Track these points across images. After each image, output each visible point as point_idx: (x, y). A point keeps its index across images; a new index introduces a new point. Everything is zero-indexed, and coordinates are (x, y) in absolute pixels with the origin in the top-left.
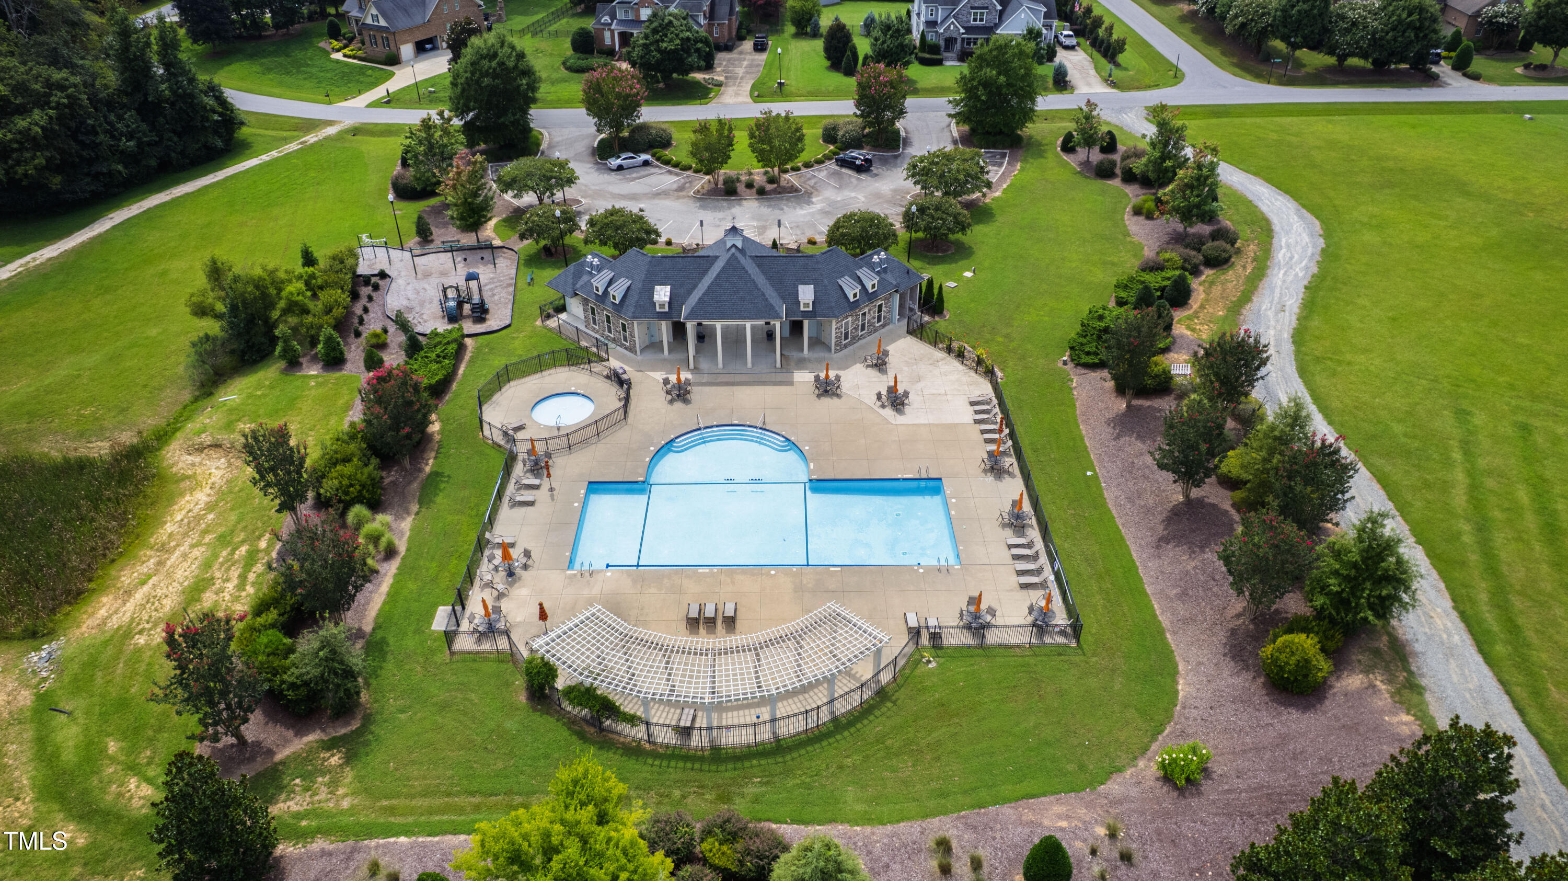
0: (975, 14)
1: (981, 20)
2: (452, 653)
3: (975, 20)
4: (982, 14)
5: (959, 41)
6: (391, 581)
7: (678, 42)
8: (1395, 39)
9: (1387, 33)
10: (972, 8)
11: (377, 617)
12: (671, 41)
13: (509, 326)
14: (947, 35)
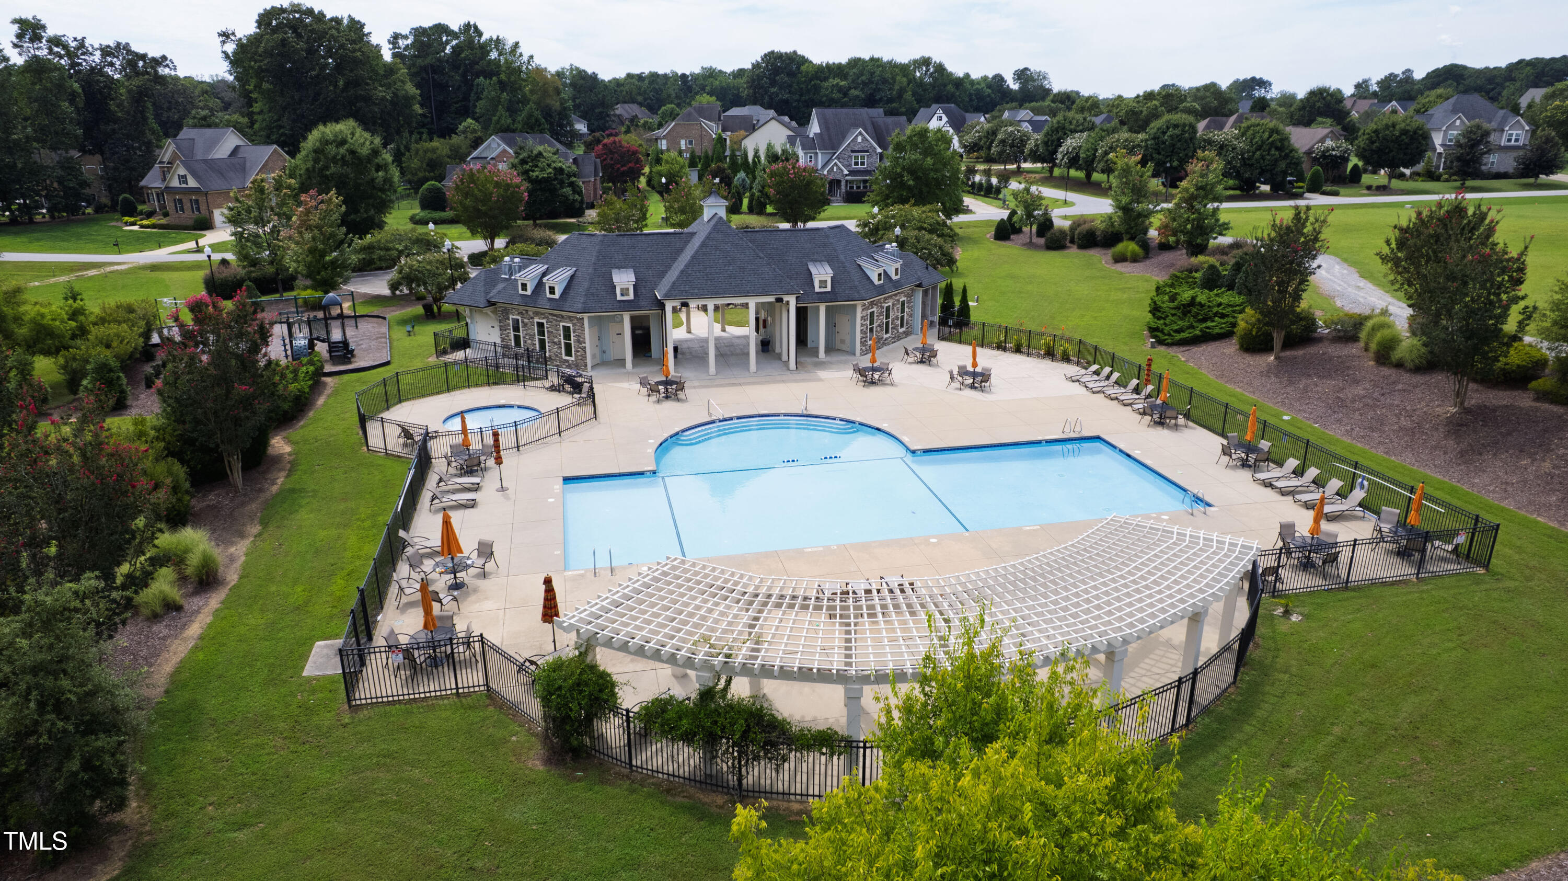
0: (856, 157)
1: (863, 164)
2: (354, 708)
3: (856, 164)
4: (863, 157)
5: (843, 183)
6: (209, 619)
7: (550, 170)
8: (1263, 157)
9: (1254, 153)
10: (853, 151)
11: (177, 671)
12: (543, 170)
13: (388, 363)
14: (831, 177)
